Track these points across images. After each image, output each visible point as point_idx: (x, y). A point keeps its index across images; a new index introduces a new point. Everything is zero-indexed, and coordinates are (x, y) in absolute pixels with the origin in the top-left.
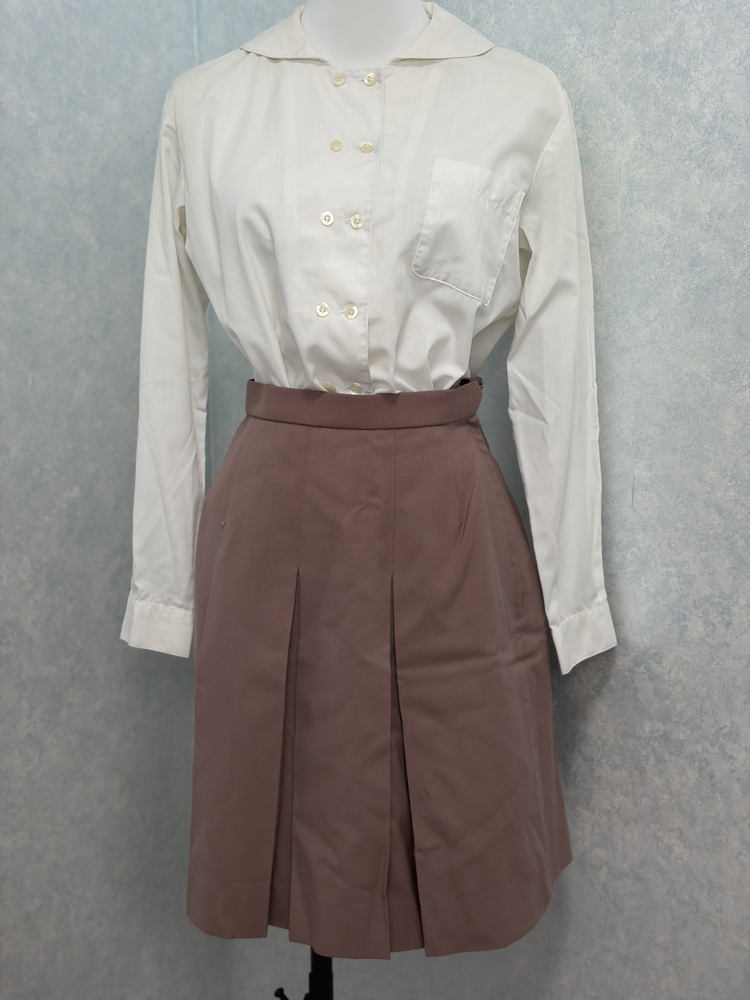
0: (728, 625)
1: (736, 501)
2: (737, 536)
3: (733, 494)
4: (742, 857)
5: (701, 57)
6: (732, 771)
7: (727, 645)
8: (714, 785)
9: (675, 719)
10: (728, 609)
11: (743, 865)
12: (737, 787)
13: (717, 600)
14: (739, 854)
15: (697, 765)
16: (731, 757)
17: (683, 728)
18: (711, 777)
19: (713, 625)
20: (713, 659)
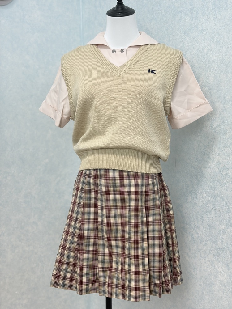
0: (196, 198)
1: (198, 165)
2: (198, 175)
3: (197, 163)
4: (201, 260)
5: (188, 51)
6: (198, 237)
7: (197, 203)
8: (194, 241)
9: (186, 223)
10: (196, 194)
11: (201, 262)
12: (199, 241)
13: (194, 191)
14: (200, 259)
15: (190, 235)
16: (198, 233)
17: (187, 225)
18: (194, 238)
19: (193, 198)
20: (193, 207)
